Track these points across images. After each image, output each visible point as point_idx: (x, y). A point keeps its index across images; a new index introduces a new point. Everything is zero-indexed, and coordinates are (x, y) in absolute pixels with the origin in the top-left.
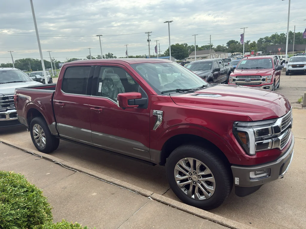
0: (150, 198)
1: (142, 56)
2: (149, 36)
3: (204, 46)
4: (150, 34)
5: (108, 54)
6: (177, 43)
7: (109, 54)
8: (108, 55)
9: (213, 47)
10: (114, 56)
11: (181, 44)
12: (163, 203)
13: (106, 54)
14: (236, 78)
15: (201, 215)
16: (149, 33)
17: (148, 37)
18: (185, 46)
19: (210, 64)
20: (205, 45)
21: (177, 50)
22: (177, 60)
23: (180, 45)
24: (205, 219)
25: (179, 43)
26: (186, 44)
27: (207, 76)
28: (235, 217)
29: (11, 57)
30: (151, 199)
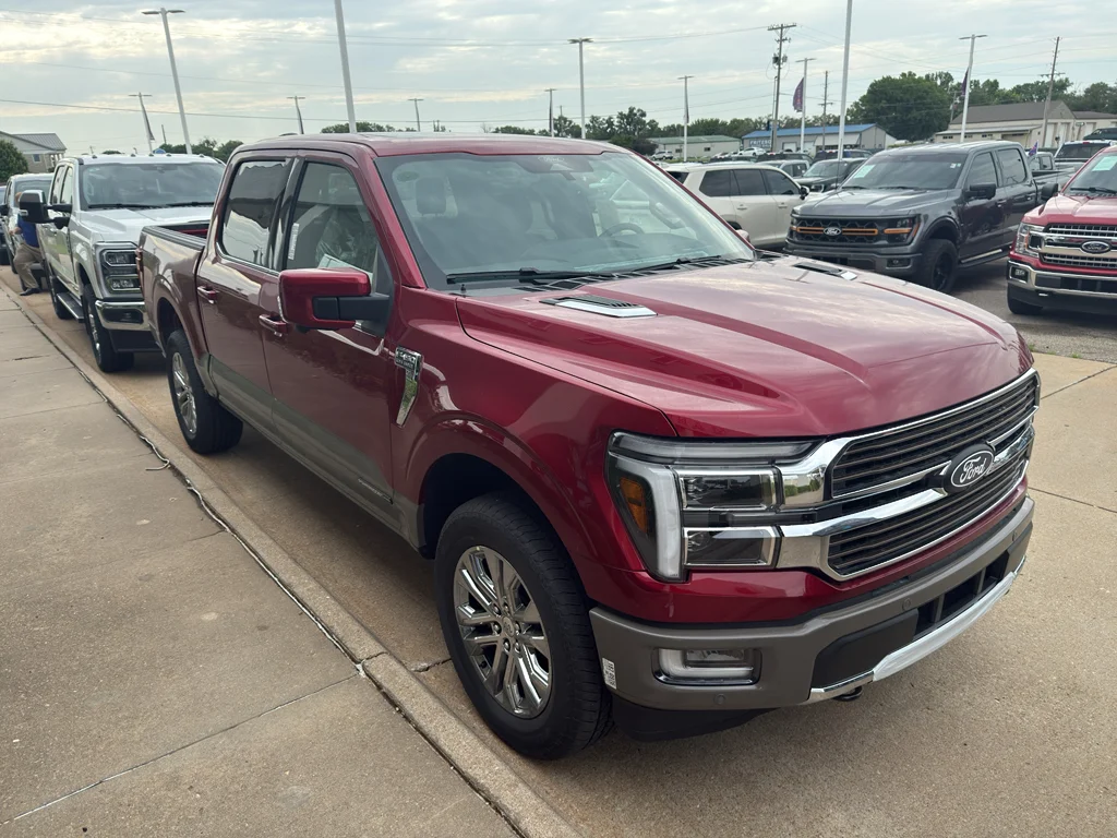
0: (359, 666)
1: (754, 120)
2: (782, 40)
3: (1027, 85)
4: (788, 33)
5: (626, 112)
6: (906, 72)
7: (631, 110)
8: (627, 117)
9: (1069, 90)
10: (647, 121)
11: (923, 76)
12: (386, 696)
13: (621, 114)
14: (1045, 231)
15: (469, 771)
16: (782, 28)
17: (778, 45)
18: (942, 83)
19: (954, 166)
20: (1032, 82)
21: (902, 100)
22: (898, 139)
23: (920, 78)
24: (477, 792)
25: (914, 72)
26: (947, 74)
27: (926, 217)
28: (623, 811)
29: (296, 116)
30: (362, 673)
